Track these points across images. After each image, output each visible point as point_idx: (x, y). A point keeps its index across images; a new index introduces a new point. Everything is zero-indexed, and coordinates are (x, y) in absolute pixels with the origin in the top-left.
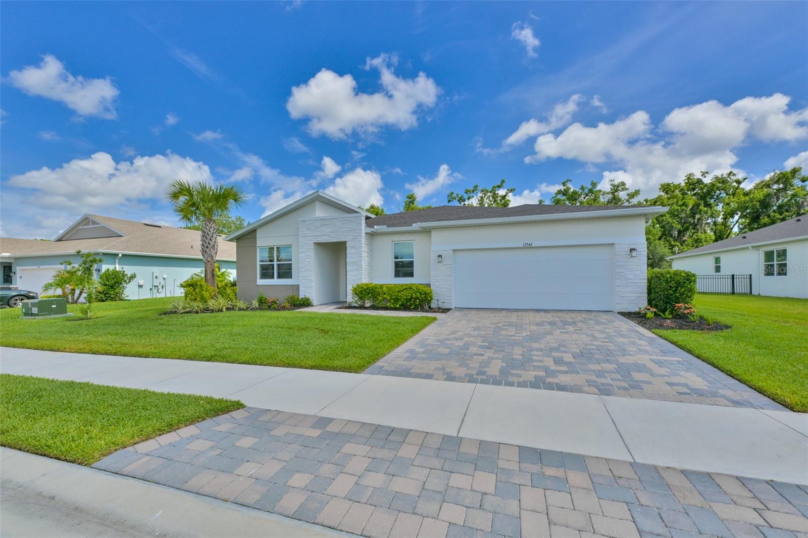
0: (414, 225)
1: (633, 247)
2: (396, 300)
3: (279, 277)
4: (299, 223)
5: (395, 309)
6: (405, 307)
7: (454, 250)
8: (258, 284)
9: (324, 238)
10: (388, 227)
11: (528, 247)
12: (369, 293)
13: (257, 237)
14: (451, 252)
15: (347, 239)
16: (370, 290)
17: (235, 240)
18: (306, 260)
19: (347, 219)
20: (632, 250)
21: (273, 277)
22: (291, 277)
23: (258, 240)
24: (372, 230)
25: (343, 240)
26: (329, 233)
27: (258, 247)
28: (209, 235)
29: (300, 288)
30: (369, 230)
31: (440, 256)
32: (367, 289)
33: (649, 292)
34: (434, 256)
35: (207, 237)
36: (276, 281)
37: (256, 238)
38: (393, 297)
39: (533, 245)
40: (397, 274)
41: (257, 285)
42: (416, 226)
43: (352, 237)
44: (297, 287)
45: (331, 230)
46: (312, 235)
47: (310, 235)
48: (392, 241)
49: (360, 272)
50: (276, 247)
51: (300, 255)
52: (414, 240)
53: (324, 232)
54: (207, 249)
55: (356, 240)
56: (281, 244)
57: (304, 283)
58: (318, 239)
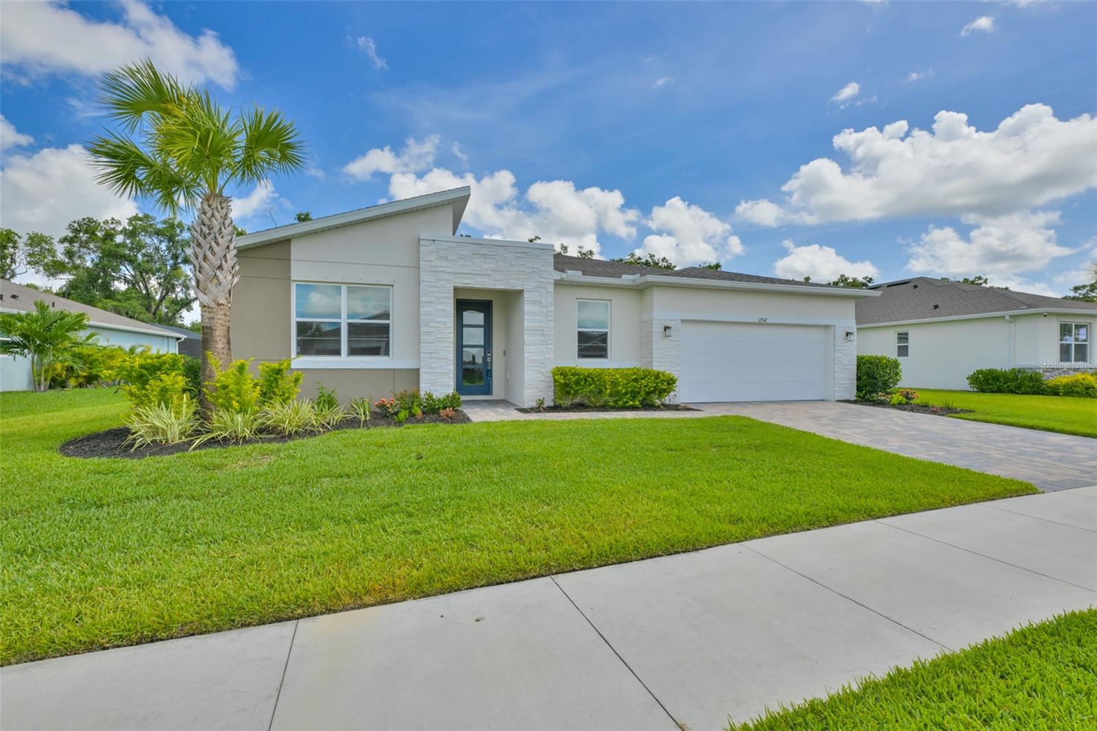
0: (623, 276)
1: (848, 330)
2: (634, 395)
3: (353, 351)
4: (422, 243)
5: (634, 408)
7: (683, 321)
8: (292, 367)
9: (478, 279)
10: (583, 275)
11: (763, 323)
13: (292, 258)
14: (680, 322)
15: (526, 288)
18: (437, 320)
19: (525, 250)
20: (847, 334)
21: (337, 352)
22: (387, 354)
23: (293, 263)
24: (565, 276)
25: (518, 288)
26: (490, 272)
27: (293, 281)
28: (222, 237)
29: (422, 377)
30: (558, 275)
31: (666, 328)
32: (588, 376)
34: (657, 328)
35: (220, 240)
36: (344, 361)
37: (290, 260)
38: (630, 389)
39: (768, 321)
40: (582, 353)
41: (292, 369)
42: (627, 279)
43: (535, 284)
44: (413, 375)
45: (493, 266)
46: (450, 270)
47: (447, 270)
48: (577, 299)
49: (549, 346)
50: (348, 287)
51: (421, 309)
52: (610, 300)
53: (479, 269)
54: (218, 273)
55: (543, 291)
56: (362, 282)
57: (433, 365)
58: (465, 281)
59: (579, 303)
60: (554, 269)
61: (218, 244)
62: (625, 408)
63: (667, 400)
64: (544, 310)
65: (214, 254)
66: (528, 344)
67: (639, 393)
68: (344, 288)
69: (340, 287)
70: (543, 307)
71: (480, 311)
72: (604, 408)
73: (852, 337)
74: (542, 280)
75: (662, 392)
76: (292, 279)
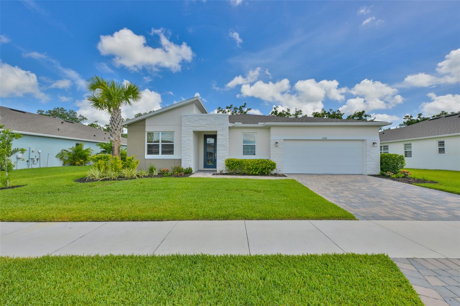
0: (259, 123)
1: (374, 142)
2: (256, 169)
3: (164, 153)
4: (182, 117)
5: (255, 175)
6: (262, 174)
7: (284, 140)
8: (145, 158)
9: (201, 128)
10: (242, 124)
11: (325, 140)
12: (238, 165)
13: (146, 125)
14: (283, 140)
15: (217, 130)
16: (239, 163)
17: (127, 126)
18: (187, 142)
19: (218, 116)
20: (374, 143)
21: (157, 153)
22: (173, 154)
24: (234, 125)
25: (215, 130)
26: (205, 125)
27: (146, 132)
28: (117, 121)
29: (182, 162)
30: (231, 125)
31: (277, 143)
32: (237, 162)
34: (273, 143)
35: (116, 122)
36: (160, 156)
37: (145, 125)
38: (254, 167)
39: (327, 139)
40: (245, 153)
42: (261, 124)
43: (221, 129)
44: (180, 160)
45: (206, 123)
46: (192, 125)
47: (190, 125)
48: (242, 133)
49: (226, 151)
50: (162, 133)
51: (182, 139)
52: (256, 133)
53: (201, 124)
54: (115, 131)
55: (224, 131)
56: (165, 131)
57: (186, 158)
58: (196, 129)
59: (244, 134)
60: (229, 122)
61: (115, 123)
62: (252, 175)
63: (274, 172)
64: (225, 137)
65: (114, 126)
66: (218, 150)
67: (258, 169)
68: (160, 133)
69: (159, 133)
70: (224, 137)
71: (213, 138)
72: (244, 174)
73: (376, 145)
74: (224, 127)
75: (272, 170)
76: (146, 131)
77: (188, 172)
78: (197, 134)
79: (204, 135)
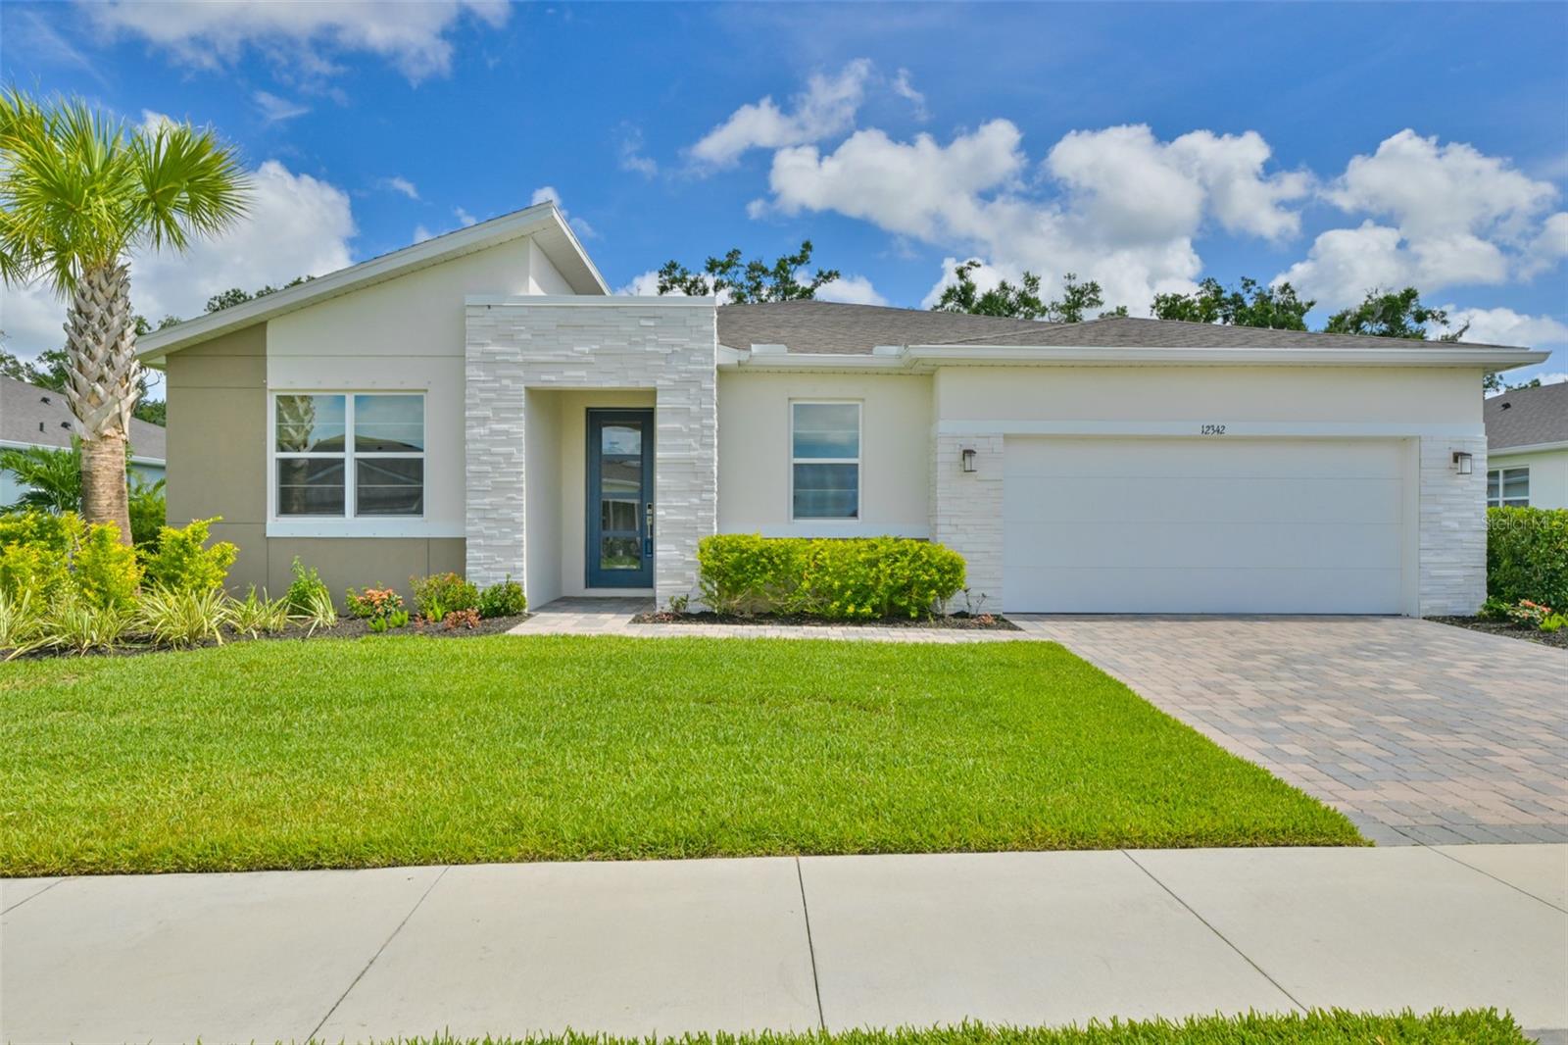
0: (878, 350)
1: (1459, 448)
2: (863, 593)
3: (366, 505)
4: (469, 312)
5: (858, 620)
6: (893, 615)
7: (1008, 438)
8: (268, 535)
9: (570, 373)
10: (791, 351)
11: (1215, 437)
12: (765, 570)
13: (268, 354)
14: (1002, 439)
15: (660, 383)
16: (770, 560)
17: (162, 360)
18: (494, 450)
19: (661, 313)
20: (1457, 457)
21: (336, 506)
22: (419, 511)
23: (269, 359)
24: (744, 356)
25: (644, 384)
26: (592, 359)
27: (271, 390)
28: (107, 331)
29: (471, 554)
30: (731, 357)
31: (968, 453)
32: (761, 554)
33: (1493, 561)
34: (947, 455)
35: (102, 335)
36: (350, 524)
37: (265, 356)
38: (852, 582)
39: (1227, 433)
40: (804, 506)
41: (268, 538)
42: (886, 354)
43: (677, 377)
44: (455, 550)
45: (595, 346)
46: (520, 358)
47: (512, 359)
48: (791, 399)
49: (706, 496)
50: (356, 397)
51: (468, 431)
52: (863, 400)
53: (570, 353)
54: (98, 387)
55: (694, 389)
56: (376, 387)
57: (487, 532)
58: (544, 377)
59: (796, 407)
60: (722, 344)
61: (98, 341)
62: (842, 619)
63: (951, 606)
64: (696, 425)
65: (92, 357)
66: (663, 493)
67: (873, 589)
68: (350, 400)
69: (343, 398)
70: (693, 420)
71: (635, 427)
72: (800, 618)
73: (1466, 465)
74: (693, 368)
75: (945, 592)
76: (269, 387)
77: (502, 609)
78: (548, 403)
79: (588, 409)
